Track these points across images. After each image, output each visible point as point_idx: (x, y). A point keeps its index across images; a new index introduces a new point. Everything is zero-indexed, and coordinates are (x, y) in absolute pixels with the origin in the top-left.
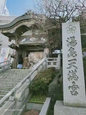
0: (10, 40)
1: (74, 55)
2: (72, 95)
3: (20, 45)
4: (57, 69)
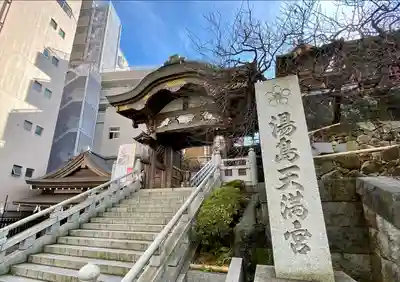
0: (136, 126)
1: (292, 156)
2: (296, 252)
3: (158, 135)
4: (248, 184)
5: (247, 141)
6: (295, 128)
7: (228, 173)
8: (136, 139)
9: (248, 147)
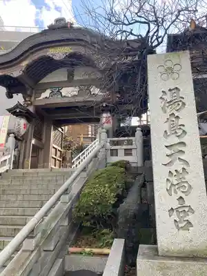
0: (10, 96)
1: (180, 132)
2: (179, 229)
3: (37, 108)
4: (133, 165)
5: (134, 121)
6: (184, 104)
7: (114, 153)
8: (9, 110)
9: (136, 127)
